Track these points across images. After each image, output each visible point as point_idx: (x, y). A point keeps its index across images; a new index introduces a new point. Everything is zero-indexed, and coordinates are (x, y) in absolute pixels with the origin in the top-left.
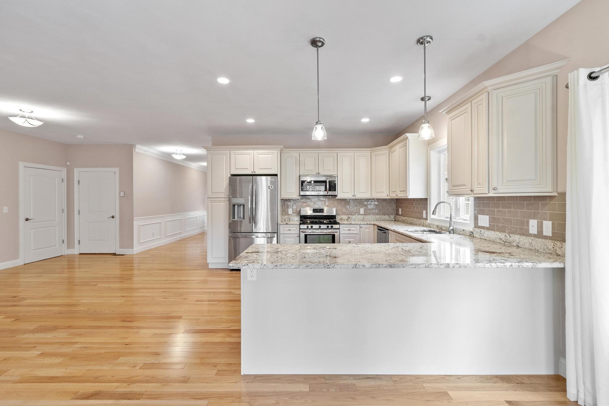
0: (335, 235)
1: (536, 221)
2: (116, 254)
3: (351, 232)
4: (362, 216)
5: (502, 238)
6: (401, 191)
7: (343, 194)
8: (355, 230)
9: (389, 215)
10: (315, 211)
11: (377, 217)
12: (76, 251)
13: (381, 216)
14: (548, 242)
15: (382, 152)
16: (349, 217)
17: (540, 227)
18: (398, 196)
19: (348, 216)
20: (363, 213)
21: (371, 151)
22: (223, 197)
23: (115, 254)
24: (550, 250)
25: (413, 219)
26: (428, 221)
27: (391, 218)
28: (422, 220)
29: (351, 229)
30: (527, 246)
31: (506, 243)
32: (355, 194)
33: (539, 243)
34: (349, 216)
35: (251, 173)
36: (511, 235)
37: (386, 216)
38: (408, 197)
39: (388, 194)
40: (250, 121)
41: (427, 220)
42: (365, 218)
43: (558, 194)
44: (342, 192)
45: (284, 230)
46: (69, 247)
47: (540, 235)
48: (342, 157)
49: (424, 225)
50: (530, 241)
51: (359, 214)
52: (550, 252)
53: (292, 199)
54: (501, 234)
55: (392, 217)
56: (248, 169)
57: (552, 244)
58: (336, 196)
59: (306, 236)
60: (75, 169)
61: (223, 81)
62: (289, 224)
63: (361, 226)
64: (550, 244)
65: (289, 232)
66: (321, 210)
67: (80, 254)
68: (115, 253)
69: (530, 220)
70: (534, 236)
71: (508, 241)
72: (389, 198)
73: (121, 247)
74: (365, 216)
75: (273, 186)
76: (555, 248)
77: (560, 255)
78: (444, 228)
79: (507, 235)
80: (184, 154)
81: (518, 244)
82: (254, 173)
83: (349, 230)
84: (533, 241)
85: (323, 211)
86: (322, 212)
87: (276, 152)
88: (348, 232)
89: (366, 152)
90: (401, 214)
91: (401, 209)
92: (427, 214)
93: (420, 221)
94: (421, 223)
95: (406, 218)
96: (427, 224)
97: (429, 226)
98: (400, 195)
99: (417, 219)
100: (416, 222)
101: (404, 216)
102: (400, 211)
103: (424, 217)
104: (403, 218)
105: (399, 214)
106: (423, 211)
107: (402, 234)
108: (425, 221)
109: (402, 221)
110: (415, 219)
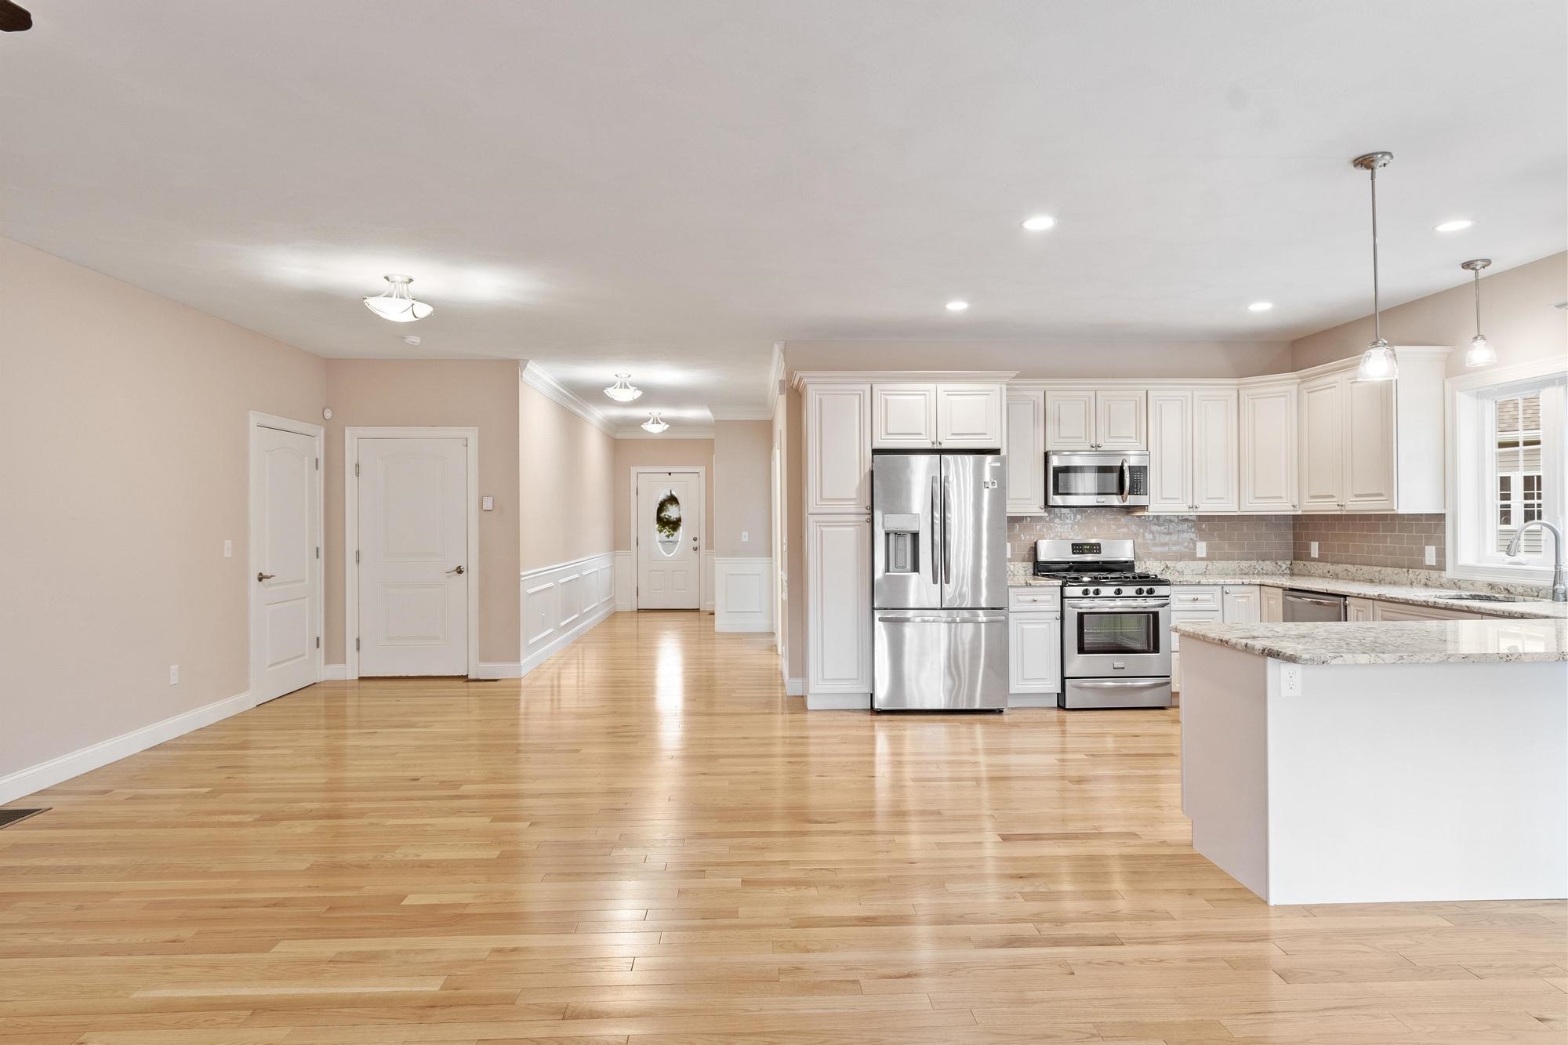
0: (1157, 612)
2: (470, 677)
3: (1198, 605)
4: (1203, 564)
6: (1357, 496)
7: (1163, 501)
8: (1209, 600)
9: (1275, 560)
10: (1077, 548)
11: (1244, 564)
12: (349, 671)
13: (1254, 563)
15: (1280, 388)
16: (1167, 567)
18: (1348, 508)
19: (1163, 562)
20: (1204, 555)
21: (1238, 385)
22: (854, 511)
23: (465, 678)
25: (1379, 568)
26: (1449, 574)
27: (1281, 567)
28: (1418, 572)
29: (1200, 597)
32: (1195, 504)
34: (1167, 562)
35: (929, 446)
37: (1267, 562)
38: (1393, 510)
39: (1297, 503)
40: (957, 306)
41: (1445, 570)
42: (1210, 567)
44: (1162, 498)
45: (1019, 601)
46: (329, 660)
48: (1158, 402)
49: (1430, 583)
51: (1193, 557)
53: (1026, 517)
55: (1284, 567)
56: (920, 434)
58: (1143, 508)
59: (1081, 616)
60: (348, 431)
61: (1039, 223)
62: (1035, 586)
63: (1226, 589)
65: (1033, 607)
66: (1095, 548)
67: (361, 679)
68: (465, 674)
72: (1299, 513)
73: (484, 657)
74: (1209, 563)
75: (995, 481)
78: (1520, 590)
80: (639, 387)
82: (936, 447)
83: (1195, 600)
85: (1100, 549)
86: (1097, 553)
87: (996, 387)
88: (1190, 606)
89: (1223, 390)
90: (1317, 557)
91: (1317, 543)
92: (1441, 554)
93: (1411, 575)
94: (1417, 579)
95: (1345, 566)
96: (1444, 580)
97: (1455, 584)
98: (1355, 505)
99: (1397, 570)
100: (1395, 578)
101: (1333, 563)
102: (1315, 549)
103: (1428, 563)
104: (1329, 566)
105: (1308, 558)
106: (1427, 547)
107: (1424, 606)
108: (1434, 574)
109: (1328, 575)
110: (1389, 570)
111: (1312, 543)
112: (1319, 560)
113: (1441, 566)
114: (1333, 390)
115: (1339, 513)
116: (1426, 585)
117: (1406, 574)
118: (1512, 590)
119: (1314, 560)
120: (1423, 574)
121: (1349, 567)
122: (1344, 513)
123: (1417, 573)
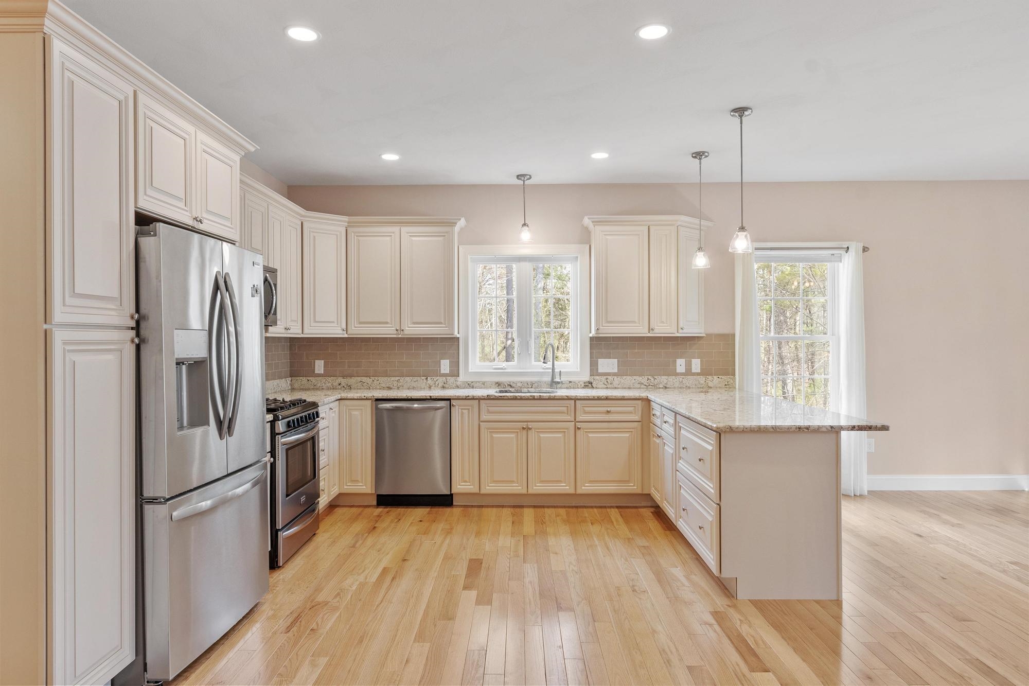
1: (684, 360)
5: (642, 382)
14: (700, 378)
17: (689, 365)
21: (300, 213)
22: (116, 321)
24: (702, 384)
25: (397, 378)
26: (462, 378)
28: (436, 378)
30: (677, 385)
31: (650, 387)
32: (287, 326)
33: (689, 381)
36: (656, 377)
39: (344, 326)
41: (459, 376)
43: (706, 335)
47: (688, 372)
49: (446, 386)
50: (681, 379)
52: (702, 386)
54: (641, 378)
57: (704, 379)
64: (702, 379)
69: (677, 360)
70: (682, 374)
71: (651, 384)
76: (707, 382)
77: (711, 388)
79: (650, 377)
81: (665, 385)
84: (683, 380)
90: (323, 373)
91: (323, 361)
92: (455, 365)
93: (429, 381)
94: (435, 384)
95: (359, 379)
96: (458, 383)
97: (470, 385)
98: (411, 330)
99: (415, 379)
100: (414, 384)
101: (343, 377)
102: (319, 366)
103: (442, 372)
104: (340, 380)
105: (311, 373)
106: (441, 361)
107: (530, 399)
108: (451, 380)
109: (340, 387)
110: (408, 379)
111: (317, 362)
112: (326, 375)
113: (455, 373)
114: (388, 238)
115: (395, 336)
116: (443, 387)
117: (425, 381)
118: (514, 385)
119: (319, 375)
120: (441, 380)
121: (364, 379)
122: (400, 336)
123: (435, 380)
